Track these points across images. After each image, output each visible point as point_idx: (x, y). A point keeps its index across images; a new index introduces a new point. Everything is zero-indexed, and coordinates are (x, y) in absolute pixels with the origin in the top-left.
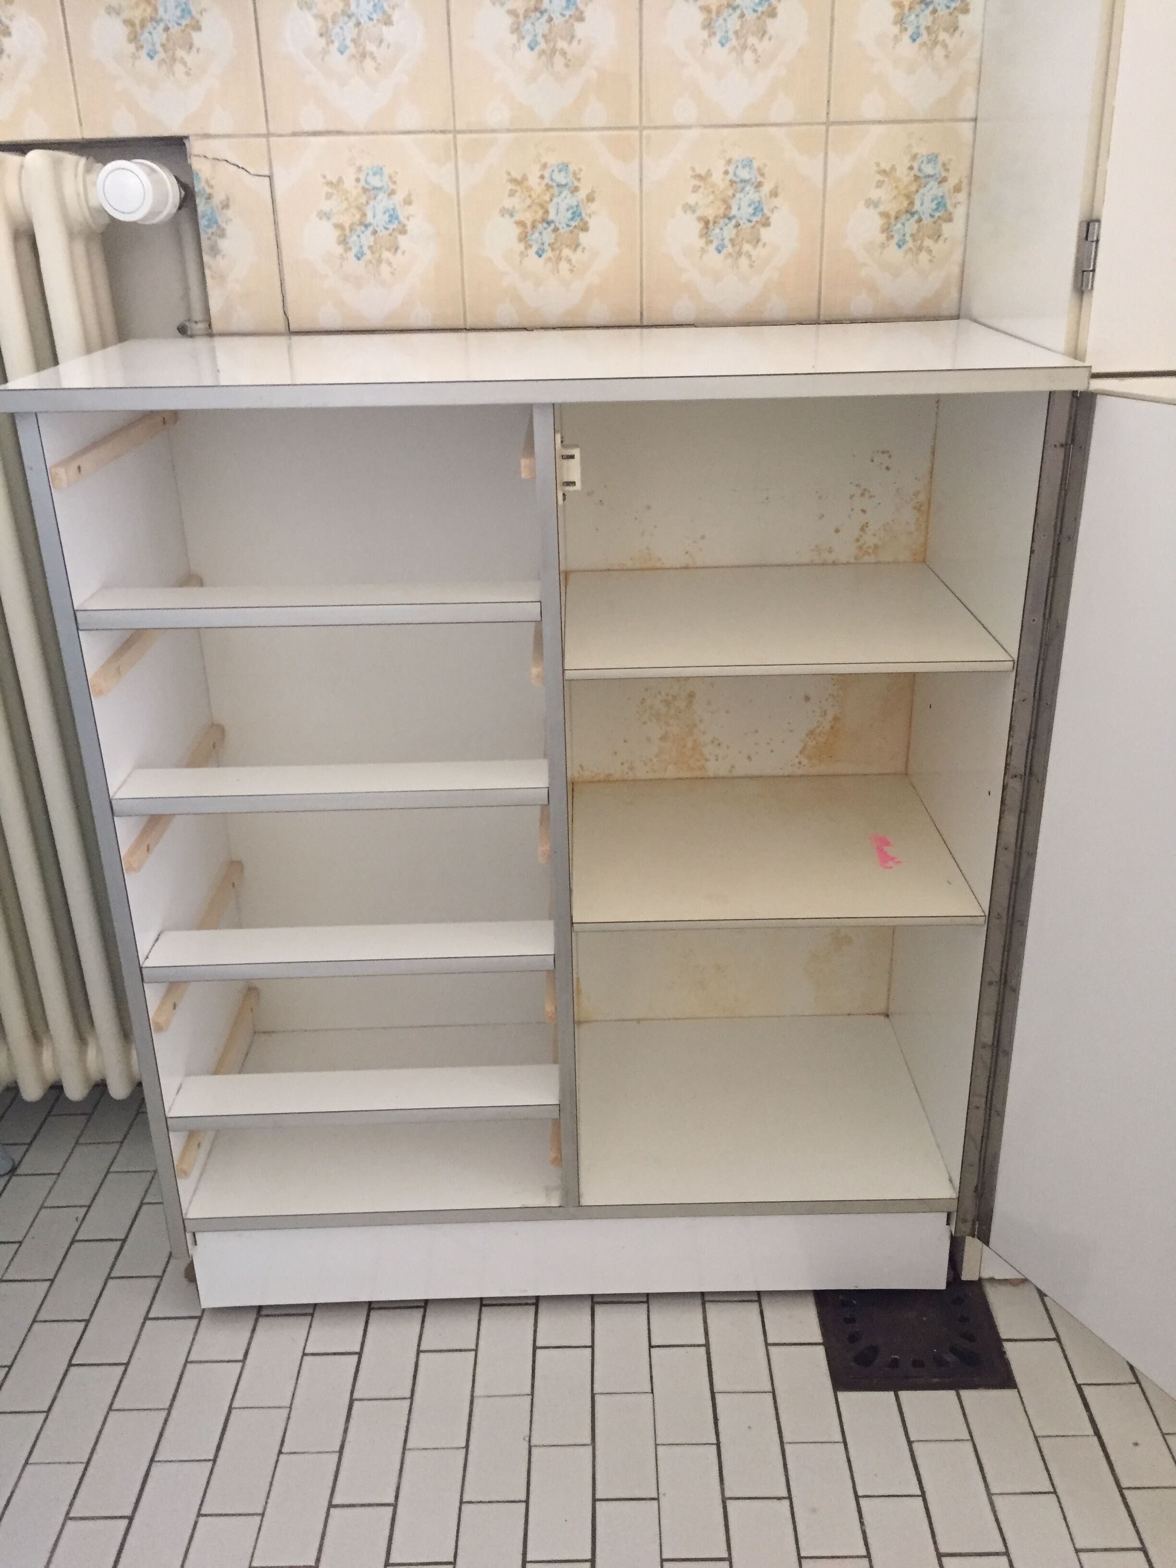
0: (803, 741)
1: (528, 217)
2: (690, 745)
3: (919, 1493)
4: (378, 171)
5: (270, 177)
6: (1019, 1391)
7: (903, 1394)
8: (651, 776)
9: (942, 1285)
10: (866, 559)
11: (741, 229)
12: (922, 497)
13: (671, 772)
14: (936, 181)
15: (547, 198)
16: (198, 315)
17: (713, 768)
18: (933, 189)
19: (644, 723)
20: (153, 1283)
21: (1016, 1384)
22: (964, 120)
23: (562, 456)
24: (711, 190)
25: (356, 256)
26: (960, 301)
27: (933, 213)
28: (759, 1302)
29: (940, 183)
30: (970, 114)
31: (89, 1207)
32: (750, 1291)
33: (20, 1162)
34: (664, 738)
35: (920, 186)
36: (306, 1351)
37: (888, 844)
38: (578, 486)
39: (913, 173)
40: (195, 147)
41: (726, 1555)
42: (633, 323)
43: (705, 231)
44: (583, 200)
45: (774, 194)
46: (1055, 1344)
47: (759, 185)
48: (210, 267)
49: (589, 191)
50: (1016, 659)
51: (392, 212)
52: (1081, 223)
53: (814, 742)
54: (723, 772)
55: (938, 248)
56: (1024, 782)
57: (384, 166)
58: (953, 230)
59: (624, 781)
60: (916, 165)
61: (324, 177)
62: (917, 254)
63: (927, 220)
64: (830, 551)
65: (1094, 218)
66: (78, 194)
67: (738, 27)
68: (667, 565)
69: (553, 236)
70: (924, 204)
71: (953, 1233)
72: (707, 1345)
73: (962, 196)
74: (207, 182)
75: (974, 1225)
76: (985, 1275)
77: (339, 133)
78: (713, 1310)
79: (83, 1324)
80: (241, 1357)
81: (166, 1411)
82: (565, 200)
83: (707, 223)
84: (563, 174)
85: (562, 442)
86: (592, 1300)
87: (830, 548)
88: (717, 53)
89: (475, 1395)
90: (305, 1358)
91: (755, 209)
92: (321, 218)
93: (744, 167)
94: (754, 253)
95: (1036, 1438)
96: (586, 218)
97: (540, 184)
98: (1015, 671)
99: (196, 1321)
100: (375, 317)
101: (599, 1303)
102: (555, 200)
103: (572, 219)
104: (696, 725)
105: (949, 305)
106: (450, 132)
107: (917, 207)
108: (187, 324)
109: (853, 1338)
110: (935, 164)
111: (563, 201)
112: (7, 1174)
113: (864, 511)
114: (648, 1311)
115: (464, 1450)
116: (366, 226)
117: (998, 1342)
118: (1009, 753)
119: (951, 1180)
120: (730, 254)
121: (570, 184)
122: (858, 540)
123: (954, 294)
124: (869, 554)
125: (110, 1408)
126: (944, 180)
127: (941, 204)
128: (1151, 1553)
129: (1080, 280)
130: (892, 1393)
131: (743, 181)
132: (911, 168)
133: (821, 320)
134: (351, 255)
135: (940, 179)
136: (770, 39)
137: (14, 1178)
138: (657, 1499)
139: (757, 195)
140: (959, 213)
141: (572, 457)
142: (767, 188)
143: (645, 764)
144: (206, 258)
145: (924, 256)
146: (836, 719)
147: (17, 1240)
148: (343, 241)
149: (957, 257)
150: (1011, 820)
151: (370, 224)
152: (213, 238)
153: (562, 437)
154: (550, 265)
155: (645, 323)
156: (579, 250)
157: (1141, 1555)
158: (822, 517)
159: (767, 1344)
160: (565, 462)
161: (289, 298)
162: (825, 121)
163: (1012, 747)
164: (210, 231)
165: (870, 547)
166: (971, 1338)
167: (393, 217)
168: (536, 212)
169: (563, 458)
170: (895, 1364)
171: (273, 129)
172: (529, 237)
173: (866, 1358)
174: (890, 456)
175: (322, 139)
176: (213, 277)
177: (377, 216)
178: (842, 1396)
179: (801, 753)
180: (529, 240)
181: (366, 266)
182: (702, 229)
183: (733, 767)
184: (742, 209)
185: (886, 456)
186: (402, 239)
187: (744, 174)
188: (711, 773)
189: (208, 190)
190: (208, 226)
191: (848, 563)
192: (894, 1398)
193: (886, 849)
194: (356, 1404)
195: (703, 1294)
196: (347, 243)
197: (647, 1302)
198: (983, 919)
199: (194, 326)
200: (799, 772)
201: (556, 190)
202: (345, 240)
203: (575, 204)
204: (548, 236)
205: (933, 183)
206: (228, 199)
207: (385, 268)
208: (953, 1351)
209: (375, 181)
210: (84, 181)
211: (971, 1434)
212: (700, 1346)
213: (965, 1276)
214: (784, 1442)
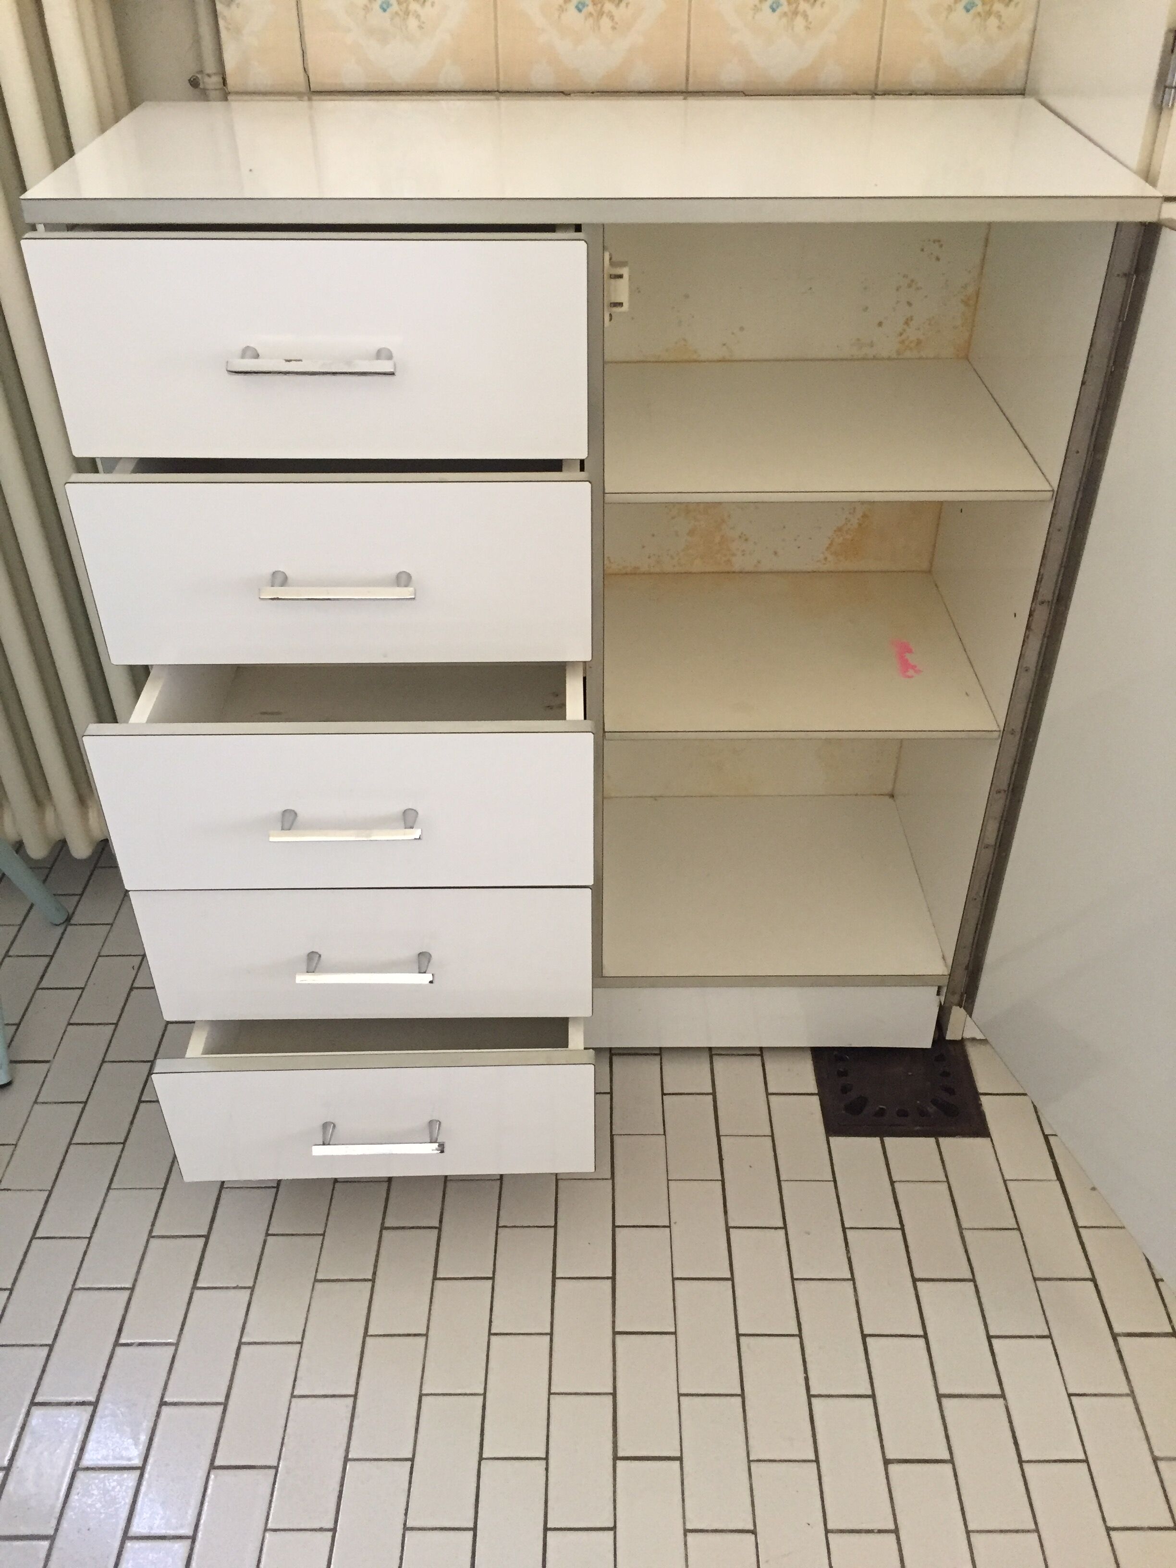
0: (829, 538)
2: (718, 539)
3: (899, 1226)
6: (992, 1140)
7: (888, 1140)
8: (677, 569)
9: (928, 1044)
10: (908, 354)
12: (971, 290)
13: (698, 566)
16: (210, 66)
17: (739, 563)
19: (673, 518)
21: (990, 1134)
23: (611, 275)
25: (381, 7)
26: (1027, 73)
28: (762, 1055)
31: (144, 957)
32: (754, 1047)
33: (73, 913)
34: (691, 533)
37: (910, 651)
38: (625, 307)
41: (729, 1276)
42: (677, 89)
46: (1026, 1098)
48: (224, 18)
50: (1056, 489)
52: (1167, 33)
53: (841, 538)
54: (749, 568)
55: (1008, 13)
56: (1051, 608)
59: (650, 574)
62: (985, 20)
64: (872, 345)
68: (702, 358)
71: (943, 1003)
72: (714, 1094)
75: (962, 996)
76: (967, 1035)
78: (720, 1064)
79: (149, 1064)
85: (610, 259)
86: (610, 1051)
87: (872, 342)
94: (810, 12)
95: (1005, 1181)
98: (1053, 502)
100: (401, 77)
101: (616, 1054)
104: (723, 521)
105: (1014, 80)
108: (199, 76)
109: (845, 1090)
112: (64, 923)
113: (909, 304)
114: (661, 1063)
117: (975, 1095)
118: (1039, 581)
119: (944, 958)
120: (785, 14)
122: (901, 334)
123: (1021, 65)
124: (911, 349)
128: (1100, 1283)
129: (1160, 98)
130: (877, 1140)
133: (878, 89)
134: (376, 6)
137: (70, 928)
138: (669, 1227)
141: (621, 276)
143: (672, 558)
145: (993, 21)
146: (865, 516)
147: (79, 986)
149: (1028, 25)
150: (1035, 644)
153: (610, 255)
154: (591, 21)
155: (691, 89)
156: (623, 4)
157: (1090, 1284)
158: (866, 309)
159: (768, 1094)
160: (613, 281)
161: (310, 52)
163: (1043, 575)
165: (911, 342)
166: (950, 1091)
169: (611, 278)
170: (881, 1113)
173: (856, 1107)
174: (941, 246)
176: (228, 29)
178: (835, 1141)
179: (826, 550)
181: (392, 19)
183: (759, 562)
185: (937, 245)
188: (736, 568)
191: (889, 359)
192: (880, 1145)
193: (908, 656)
195: (710, 1049)
197: (660, 1054)
198: (996, 735)
199: (207, 79)
200: (825, 568)
207: (412, 23)
208: (934, 1102)
211: (947, 1176)
212: (708, 1094)
213: (949, 1036)
214: (781, 1179)
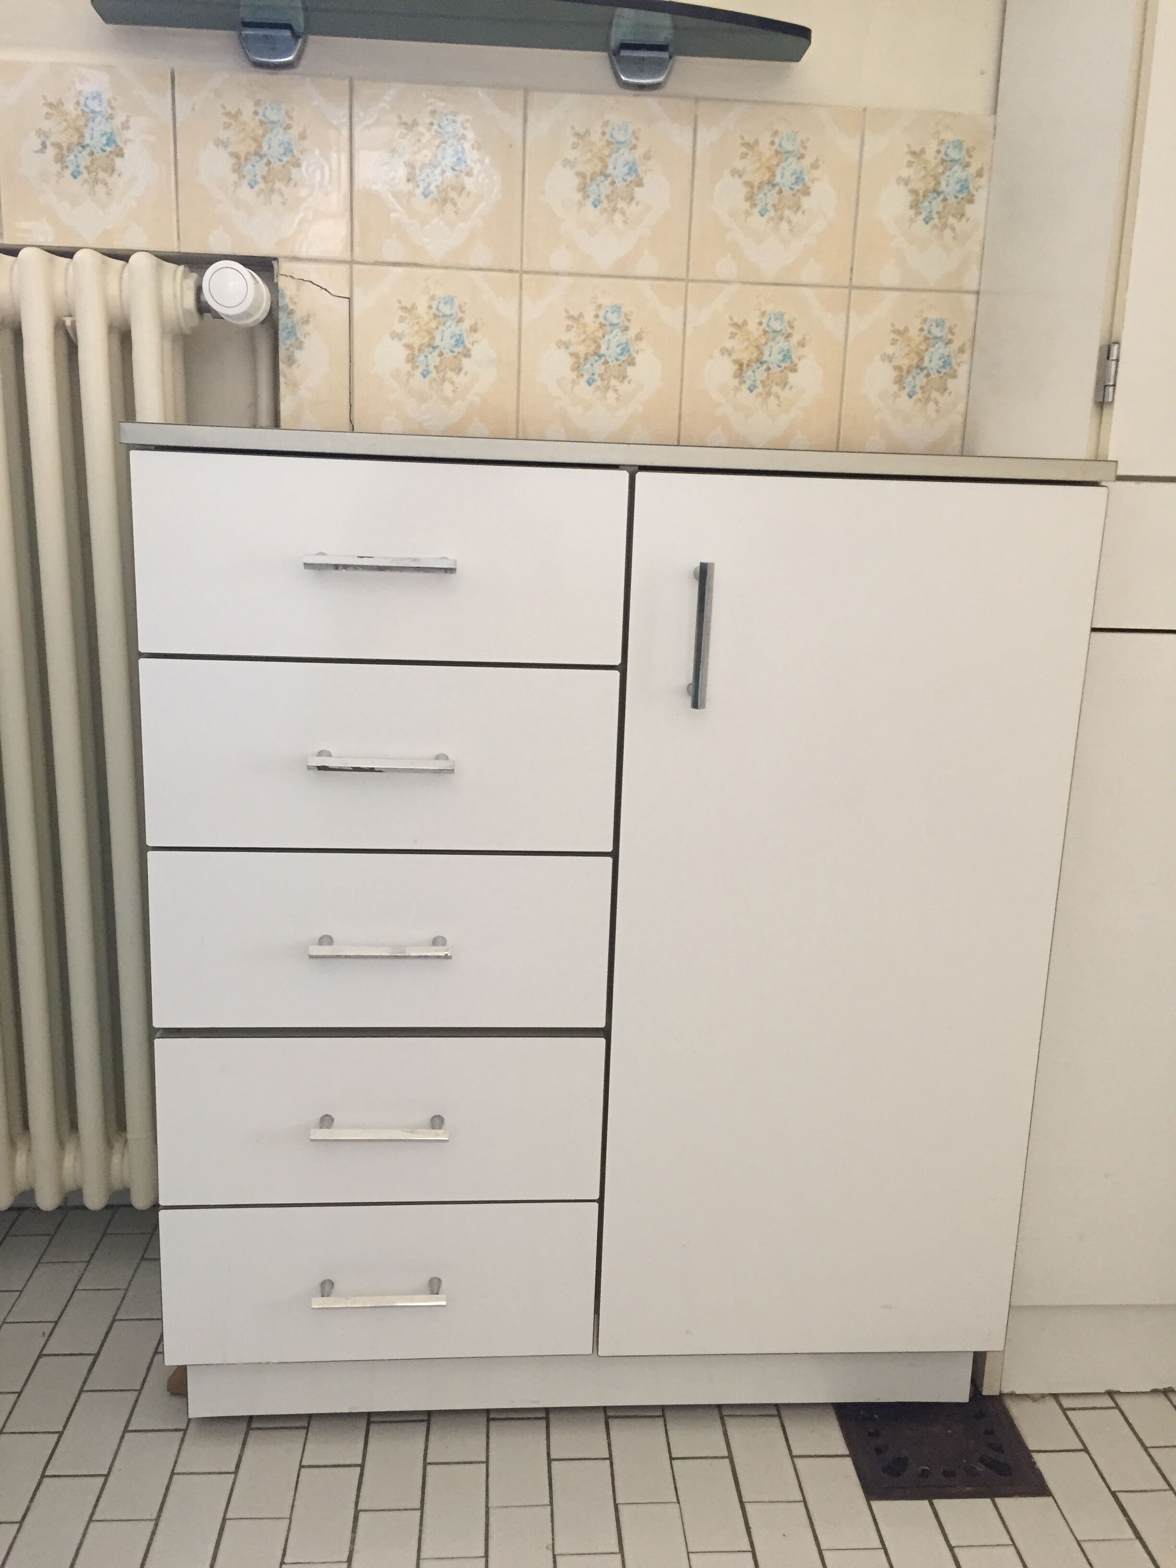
1: (582, 350)
4: (450, 301)
5: (350, 299)
6: (1054, 1499)
7: (937, 1503)
9: (965, 1399)
11: (772, 372)
14: (943, 342)
15: (600, 334)
16: (264, 422)
18: (940, 349)
20: (132, 1396)
21: (1051, 1493)
22: (968, 292)
24: (746, 337)
25: (422, 373)
26: (964, 445)
27: (940, 370)
28: (779, 1413)
29: (947, 344)
30: (975, 287)
31: (56, 1323)
35: (929, 346)
36: (304, 1463)
39: (923, 334)
40: (283, 267)
43: (739, 372)
44: (632, 338)
45: (802, 344)
46: (1083, 1455)
47: (788, 336)
48: (285, 375)
49: (637, 331)
51: (458, 337)
52: (1101, 348)
55: (944, 399)
57: (455, 296)
58: (957, 386)
60: (926, 327)
61: (400, 302)
62: (925, 404)
63: (934, 375)
65: (1114, 339)
66: (175, 296)
67: (776, 202)
69: (603, 368)
70: (932, 361)
72: (730, 1457)
73: (965, 357)
74: (291, 299)
76: (1006, 1390)
77: (415, 265)
78: (732, 1424)
79: (56, 1436)
80: (233, 1469)
81: (153, 1523)
82: (616, 338)
83: (741, 365)
84: (616, 315)
86: (605, 1412)
88: (757, 221)
89: (490, 1505)
90: (303, 1470)
91: (785, 356)
92: (393, 338)
93: (776, 319)
94: (782, 394)
95: (1078, 1541)
96: (634, 354)
97: (594, 322)
99: (180, 1434)
100: (435, 429)
101: (613, 1415)
102: (607, 337)
103: (621, 354)
105: (953, 449)
106: (517, 272)
107: (926, 363)
109: (879, 1451)
110: (943, 328)
111: (614, 338)
114: (665, 1422)
115: (484, 1559)
116: (434, 348)
117: (1027, 1454)
120: (761, 394)
121: (621, 324)
123: (958, 441)
125: (91, 1520)
126: (949, 342)
127: (946, 363)
129: (1100, 395)
130: (927, 1502)
131: (774, 331)
132: (922, 330)
134: (418, 372)
135: (947, 341)
136: (803, 213)
139: (787, 344)
140: (963, 370)
142: (794, 340)
144: (282, 366)
145: (931, 406)
148: (411, 360)
149: (961, 407)
151: (438, 347)
152: (291, 349)
154: (598, 393)
156: (626, 381)
159: (792, 1456)
161: (355, 407)
162: (848, 285)
164: (288, 342)
166: (1000, 1450)
167: (459, 341)
168: (589, 346)
170: (925, 1474)
171: (357, 256)
172: (581, 368)
173: (897, 1467)
175: (400, 270)
176: (287, 384)
177: (444, 339)
178: (876, 1505)
180: (582, 370)
181: (430, 383)
182: (736, 370)
184: (773, 356)
186: (465, 361)
187: (776, 325)
189: (291, 307)
190: (288, 338)
192: (930, 1507)
194: (362, 1516)
195: (720, 1407)
196: (416, 362)
197: (662, 1413)
201: (608, 328)
202: (413, 359)
203: (624, 341)
204: (599, 368)
205: (940, 344)
206: (309, 316)
207: (447, 386)
208: (982, 1461)
209: (446, 309)
210: (182, 284)
211: (1012, 1539)
212: (723, 1458)
213: (985, 1392)
214: (822, 1548)
